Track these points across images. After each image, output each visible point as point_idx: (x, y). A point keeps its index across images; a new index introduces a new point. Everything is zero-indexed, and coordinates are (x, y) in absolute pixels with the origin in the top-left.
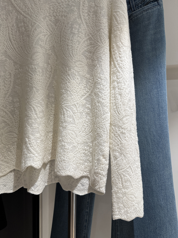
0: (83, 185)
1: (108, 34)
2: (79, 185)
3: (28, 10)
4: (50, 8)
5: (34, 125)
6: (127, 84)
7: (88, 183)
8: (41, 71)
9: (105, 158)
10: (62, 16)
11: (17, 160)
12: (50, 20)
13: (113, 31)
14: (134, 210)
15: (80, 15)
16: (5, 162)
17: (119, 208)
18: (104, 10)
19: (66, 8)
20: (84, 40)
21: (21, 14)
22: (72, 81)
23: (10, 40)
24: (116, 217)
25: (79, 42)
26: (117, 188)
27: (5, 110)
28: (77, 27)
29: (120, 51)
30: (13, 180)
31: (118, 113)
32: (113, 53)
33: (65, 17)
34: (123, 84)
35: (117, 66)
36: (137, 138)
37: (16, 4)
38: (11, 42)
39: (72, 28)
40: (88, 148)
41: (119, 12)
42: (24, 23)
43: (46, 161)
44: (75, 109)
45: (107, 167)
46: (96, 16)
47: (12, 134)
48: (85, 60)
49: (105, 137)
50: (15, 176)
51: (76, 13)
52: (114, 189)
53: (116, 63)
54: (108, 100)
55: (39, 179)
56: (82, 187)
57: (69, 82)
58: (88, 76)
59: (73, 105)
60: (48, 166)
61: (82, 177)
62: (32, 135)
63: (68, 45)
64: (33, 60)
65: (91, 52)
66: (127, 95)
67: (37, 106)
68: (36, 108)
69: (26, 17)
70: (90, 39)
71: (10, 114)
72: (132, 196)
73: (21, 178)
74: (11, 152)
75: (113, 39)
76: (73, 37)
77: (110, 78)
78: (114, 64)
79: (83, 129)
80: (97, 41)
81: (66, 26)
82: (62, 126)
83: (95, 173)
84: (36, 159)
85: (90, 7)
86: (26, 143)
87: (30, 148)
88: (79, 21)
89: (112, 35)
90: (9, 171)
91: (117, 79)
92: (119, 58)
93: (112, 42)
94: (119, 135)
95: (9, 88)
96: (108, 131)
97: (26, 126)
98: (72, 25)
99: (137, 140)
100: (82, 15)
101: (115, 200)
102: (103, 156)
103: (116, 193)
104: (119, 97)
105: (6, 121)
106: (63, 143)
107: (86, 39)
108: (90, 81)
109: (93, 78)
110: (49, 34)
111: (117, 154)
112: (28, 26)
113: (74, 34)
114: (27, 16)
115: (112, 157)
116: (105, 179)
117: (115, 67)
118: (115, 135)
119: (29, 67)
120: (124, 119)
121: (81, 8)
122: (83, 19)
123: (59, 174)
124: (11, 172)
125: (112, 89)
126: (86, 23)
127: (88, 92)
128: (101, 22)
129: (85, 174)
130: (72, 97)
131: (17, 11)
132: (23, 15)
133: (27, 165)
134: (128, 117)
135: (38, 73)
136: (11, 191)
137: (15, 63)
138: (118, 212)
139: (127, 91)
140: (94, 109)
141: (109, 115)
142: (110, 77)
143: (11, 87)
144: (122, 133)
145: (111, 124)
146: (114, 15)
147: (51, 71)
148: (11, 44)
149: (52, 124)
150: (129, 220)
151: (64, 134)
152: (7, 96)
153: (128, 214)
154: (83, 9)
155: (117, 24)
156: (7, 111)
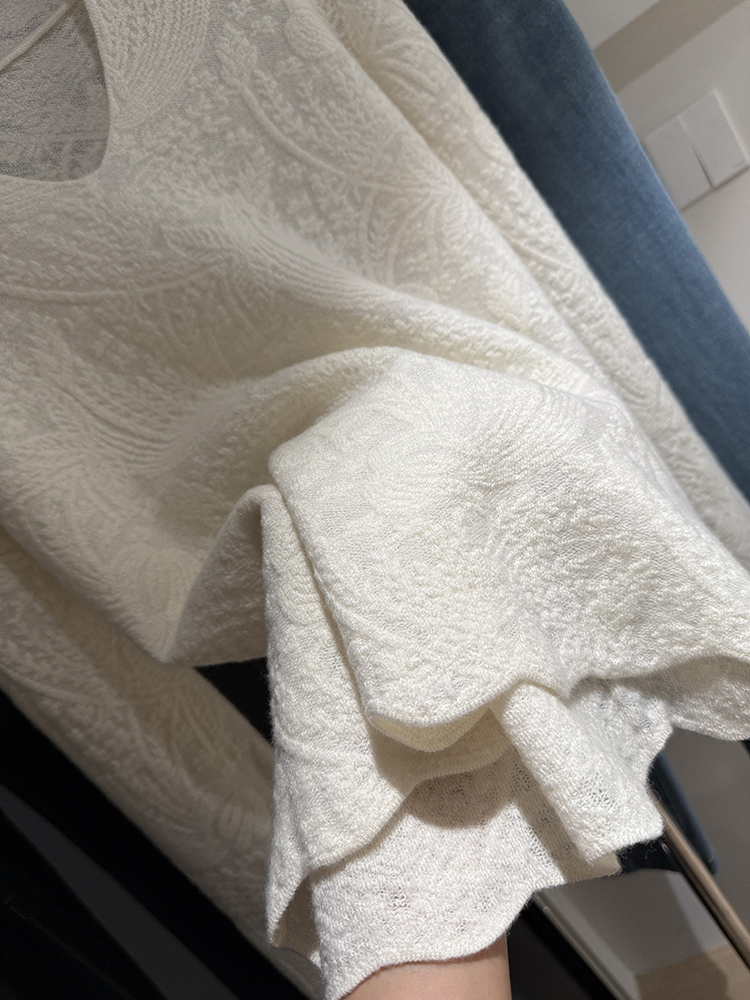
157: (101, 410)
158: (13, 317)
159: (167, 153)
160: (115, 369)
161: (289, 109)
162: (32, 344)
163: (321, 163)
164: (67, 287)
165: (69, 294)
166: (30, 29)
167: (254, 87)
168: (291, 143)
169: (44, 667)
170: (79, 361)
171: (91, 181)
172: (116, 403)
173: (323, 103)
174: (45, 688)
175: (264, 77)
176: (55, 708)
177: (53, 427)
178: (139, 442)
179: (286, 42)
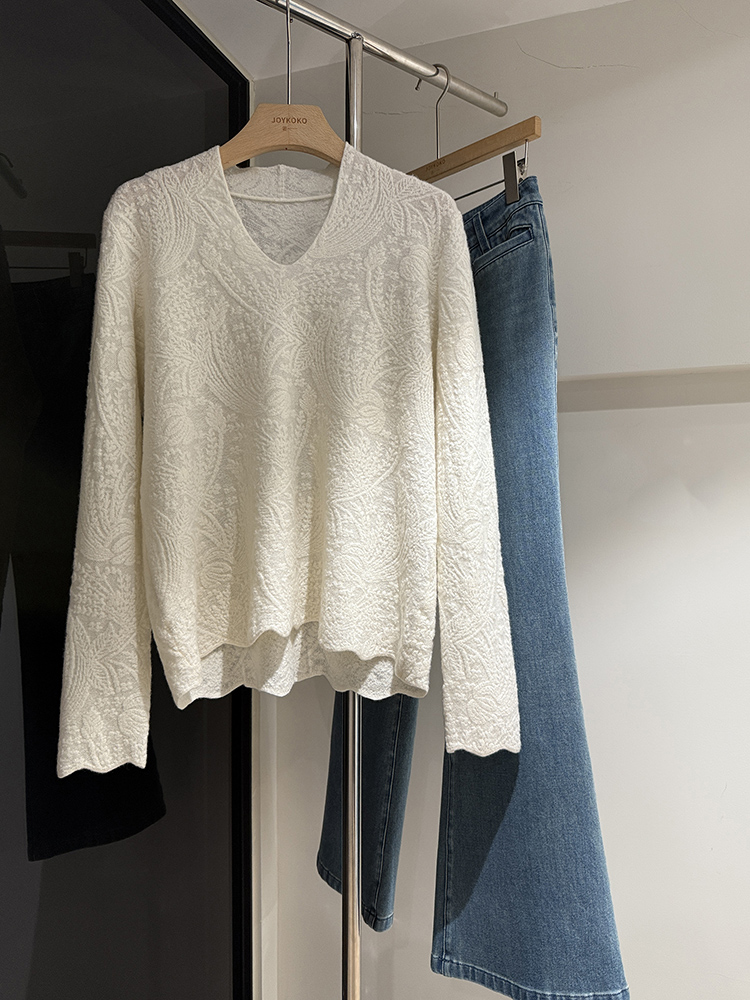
0: (380, 678)
1: (430, 342)
2: (371, 676)
3: (254, 295)
4: (300, 288)
5: (274, 545)
6: (471, 452)
7: (392, 673)
8: (285, 428)
9: (426, 614)
10: (327, 306)
11: (231, 623)
12: (301, 314)
13: (440, 334)
14: (494, 731)
15: (367, 302)
16: (206, 626)
17: (459, 725)
18: (419, 290)
19: (336, 286)
20: (376, 356)
21: (239, 303)
22: (352, 448)
23: (215, 361)
24: (453, 746)
25: (366, 363)
26: (454, 679)
27: (207, 512)
28: (362, 329)
29: (455, 381)
30: (220, 670)
31: (454, 515)
32: (440, 383)
33: (333, 307)
34: (463, 453)
35: (450, 414)
36: (502, 569)
37: (227, 282)
38: (218, 365)
39: (349, 332)
40: (390, 593)
41: (453, 293)
42: (246, 323)
43: (298, 624)
44: (359, 508)
45: (432, 633)
46: (403, 301)
47: (220, 564)
48: (379, 400)
49: (426, 567)
50: (226, 661)
51: (359, 298)
52: (448, 682)
53: (448, 406)
54: (431, 488)
55: (284, 663)
56: (378, 682)
57: (346, 451)
58: (387, 433)
59: (354, 500)
60: (300, 636)
61: (377, 659)
62: (272, 565)
63: (341, 372)
64: (270, 408)
65: (392, 382)
66: (472, 477)
67: (280, 505)
68: (278, 509)
69: (249, 312)
70: (390, 353)
71: (216, 522)
72: (490, 700)
73: (238, 665)
74: (218, 605)
75: (441, 354)
76: (352, 352)
77: (436, 439)
78: (444, 408)
79: (378, 551)
80: (406, 359)
81: (336, 328)
82: (332, 547)
83: (405, 646)
84: (281, 616)
85: (389, 281)
86: (259, 582)
87: (268, 593)
88: (365, 315)
89: (439, 344)
90: (213, 647)
91: (451, 441)
92: (453, 397)
93: (439, 360)
94: (456, 564)
95: (215, 463)
96: (434, 556)
97: (258, 548)
98: (350, 325)
99: (503, 573)
100: (370, 300)
101: (449, 706)
102: (422, 609)
103: (452, 691)
104: (455, 480)
105: (210, 536)
106: (336, 583)
107: (381, 352)
108: (392, 443)
109: (398, 439)
110: (299, 343)
111: (454, 604)
112: (254, 331)
113: (355, 345)
114: (252, 308)
115: (441, 611)
116: (427, 660)
117: (446, 414)
118: (447, 563)
119: (260, 423)
120: (467, 529)
121: (369, 284)
122: (373, 309)
123: (327, 647)
124: (216, 650)
125: (440, 461)
126: (381, 317)
127: (388, 468)
128: (414, 316)
129: (384, 652)
130: (353, 483)
131: (230, 297)
132: (242, 307)
133: (263, 629)
134: (477, 524)
135: (280, 435)
136: (217, 695)
137: (227, 410)
138: (456, 734)
139: (472, 468)
140: (401, 506)
141: (435, 520)
142: (436, 435)
143: (219, 463)
144: (463, 559)
145: (438, 539)
146: (443, 299)
147: (304, 424)
148: (217, 369)
149: (307, 540)
150: (483, 754)
151: (336, 562)
152: (211, 481)
153: (481, 741)
154: (373, 287)
155: (449, 321)
156: (210, 515)
157: (217, 351)
158: (215, 292)
159: (319, 276)
160: (235, 340)
161: (381, 291)
162: (213, 306)
163: (377, 320)
164: (244, 299)
165: (242, 301)
166: (312, 195)
167: (373, 273)
168: (372, 305)
169: (113, 416)
170: (225, 326)
171: (284, 268)
172: (224, 353)
173: (395, 299)
174: (107, 423)
175: (380, 271)
177: (194, 341)
178: (219, 374)
179: (399, 265)
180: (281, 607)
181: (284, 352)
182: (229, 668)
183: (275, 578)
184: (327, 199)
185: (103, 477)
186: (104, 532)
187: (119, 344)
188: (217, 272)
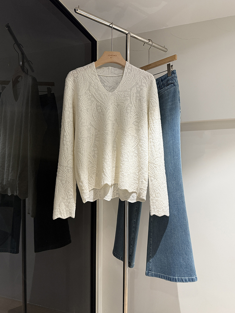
0: (133, 197)
1: (147, 112)
2: (131, 197)
3: (103, 100)
4: (114, 98)
5: (107, 163)
6: (157, 140)
7: (136, 196)
8: (110, 134)
9: (146, 181)
10: (121, 103)
11: (96, 183)
12: (114, 105)
13: (150, 110)
14: (163, 210)
15: (131, 102)
16: (90, 183)
17: (154, 208)
18: (144, 99)
19: (123, 98)
20: (133, 116)
21: (99, 102)
22: (127, 139)
23: (93, 117)
24: (152, 214)
25: (131, 117)
26: (152, 197)
27: (90, 155)
28: (130, 109)
30: (93, 195)
31: (153, 156)
32: (150, 123)
33: (123, 103)
34: (155, 140)
35: (152, 130)
36: (165, 170)
37: (96, 97)
38: (93, 118)
39: (127, 109)
40: (136, 176)
41: (153, 100)
42: (101, 107)
43: (113, 184)
44: (129, 154)
45: (147, 186)
46: (140, 102)
47: (93, 168)
48: (134, 127)
49: (146, 169)
51: (129, 101)
53: (151, 128)
54: (147, 149)
55: (109, 193)
57: (125, 140)
58: (136, 135)
59: (127, 152)
60: (113, 187)
62: (107, 167)
63: (125, 119)
64: (107, 128)
65: (137, 122)
66: (157, 146)
67: (109, 153)
69: (102, 104)
70: (137, 115)
71: (92, 157)
72: (162, 202)
73: (97, 194)
74: (93, 178)
75: (150, 115)
76: (127, 114)
77: (148, 137)
78: (150, 129)
79: (133, 165)
80: (141, 116)
81: (123, 108)
82: (122, 163)
83: (140, 189)
84: (109, 180)
85: (137, 97)
86: (104, 172)
87: (106, 174)
88: (131, 105)
89: (149, 113)
91: (152, 137)
92: (153, 126)
93: (149, 117)
94: (153, 168)
95: (92, 142)
96: (148, 166)
97: (104, 163)
101: (151, 204)
102: (145, 179)
103: (152, 200)
104: (153, 147)
105: (91, 161)
106: (123, 172)
107: (134, 115)
108: (137, 138)
109: (139, 137)
110: (114, 112)
111: (152, 178)
112: (103, 109)
113: (128, 113)
115: (149, 180)
116: (146, 192)
117: (151, 130)
118: (151, 168)
119: (104, 132)
120: (156, 159)
121: (132, 97)
122: (133, 104)
123: (120, 188)
124: (92, 190)
125: (149, 142)
126: (135, 106)
127: (136, 144)
128: (143, 105)
129: (134, 191)
130: (127, 147)
131: (97, 100)
132: (100, 103)
134: (159, 158)
136: (92, 201)
137: (96, 129)
138: (153, 211)
139: (158, 144)
140: (139, 154)
141: (148, 157)
142: (148, 136)
144: (155, 167)
145: (149, 162)
146: (150, 101)
147: (114, 133)
149: (115, 162)
150: (160, 216)
151: (123, 167)
152: (91, 147)
153: (159, 212)
155: (152, 107)
157: (93, 114)
158: (93, 99)
159: (119, 95)
160: (98, 111)
161: (135, 99)
163: (134, 106)
165: (100, 101)
166: (117, 74)
167: (133, 94)
168: (132, 103)
169: (68, 130)
170: (95, 108)
171: (110, 93)
172: (95, 114)
173: (138, 101)
174: (67, 132)
175: (135, 94)
176: (65, 134)
177: (88, 111)
178: (94, 120)
179: (139, 93)
180: (109, 178)
181: (110, 114)
182: (95, 194)
183: (108, 171)
184: (121, 75)
185: (65, 145)
186: (66, 158)
187: (70, 112)
188: (94, 94)
